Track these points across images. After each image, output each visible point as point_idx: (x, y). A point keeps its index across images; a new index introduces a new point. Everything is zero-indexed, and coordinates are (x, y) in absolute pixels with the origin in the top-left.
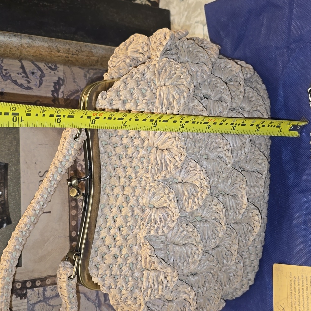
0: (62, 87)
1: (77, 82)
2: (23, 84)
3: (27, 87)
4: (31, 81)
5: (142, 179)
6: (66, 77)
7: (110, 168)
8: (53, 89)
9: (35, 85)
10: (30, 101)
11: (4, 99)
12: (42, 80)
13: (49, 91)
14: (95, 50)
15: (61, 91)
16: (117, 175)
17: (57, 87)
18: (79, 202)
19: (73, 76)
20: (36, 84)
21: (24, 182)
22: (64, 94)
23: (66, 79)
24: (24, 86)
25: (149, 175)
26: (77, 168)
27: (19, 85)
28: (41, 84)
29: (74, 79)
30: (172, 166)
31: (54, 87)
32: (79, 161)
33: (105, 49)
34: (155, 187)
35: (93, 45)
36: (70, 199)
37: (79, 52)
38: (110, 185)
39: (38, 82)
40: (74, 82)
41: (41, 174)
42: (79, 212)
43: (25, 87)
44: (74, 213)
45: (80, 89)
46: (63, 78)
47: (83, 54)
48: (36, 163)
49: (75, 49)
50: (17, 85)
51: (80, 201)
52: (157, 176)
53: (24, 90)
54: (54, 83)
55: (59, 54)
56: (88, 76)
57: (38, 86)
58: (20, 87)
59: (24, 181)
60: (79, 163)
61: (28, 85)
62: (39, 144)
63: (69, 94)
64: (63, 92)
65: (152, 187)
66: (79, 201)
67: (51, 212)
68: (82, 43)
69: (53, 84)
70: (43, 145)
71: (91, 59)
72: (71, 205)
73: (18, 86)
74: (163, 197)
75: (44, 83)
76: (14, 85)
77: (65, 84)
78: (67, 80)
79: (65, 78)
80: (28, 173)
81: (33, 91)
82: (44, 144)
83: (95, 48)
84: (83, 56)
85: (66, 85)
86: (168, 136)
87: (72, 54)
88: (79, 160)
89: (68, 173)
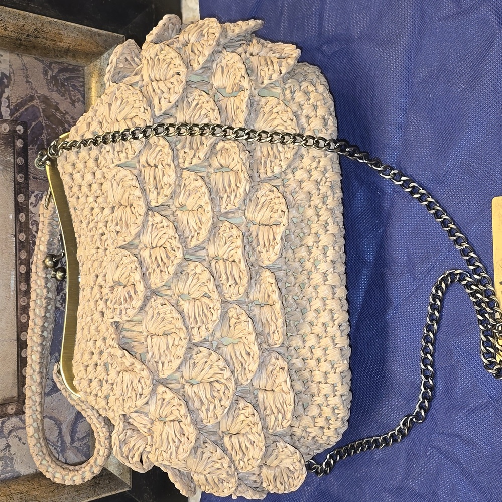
0: (7, 90)
1: (30, 82)
6: (13, 73)
14: (65, 32)
15: (5, 95)
19: (25, 72)
22: (10, 102)
23: (14, 76)
26: (31, 227)
29: (27, 77)
33: (80, 31)
35: (62, 22)
37: (38, 32)
40: (27, 82)
45: (36, 95)
46: (8, 75)
47: (45, 37)
49: (33, 26)
55: (6, 32)
56: (50, 73)
60: (34, 219)
63: (18, 102)
64: (8, 98)
68: (45, 17)
71: (57, 45)
72: (20, 289)
77: (12, 84)
78: (15, 78)
79: (12, 75)
83: (66, 27)
84: (44, 40)
85: (13, 87)
87: (28, 36)
89: (15, 236)
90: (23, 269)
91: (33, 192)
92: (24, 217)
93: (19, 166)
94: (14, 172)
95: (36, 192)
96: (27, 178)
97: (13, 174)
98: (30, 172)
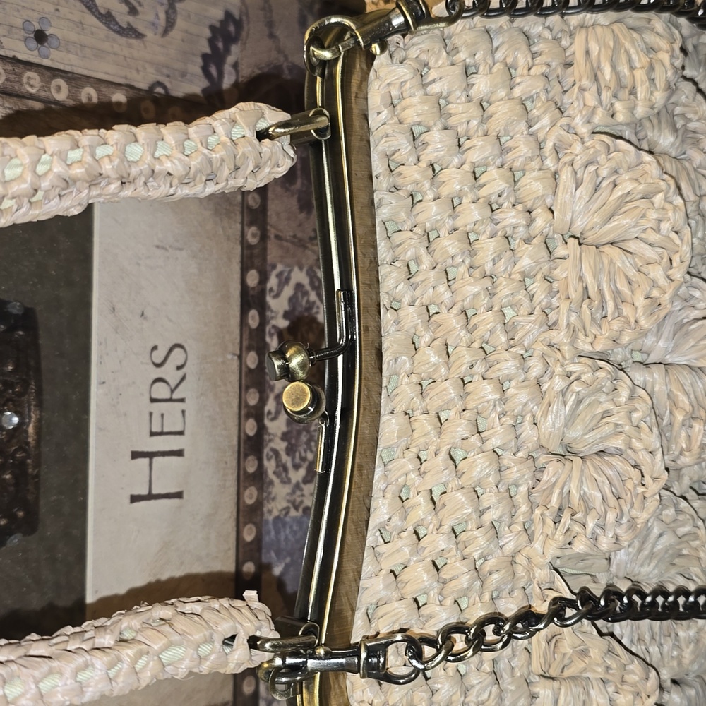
0: (235, 49)
1: (277, 37)
2: (113, 13)
3: (124, 26)
4: (139, 8)
5: (529, 353)
6: (247, 15)
7: (411, 316)
8: (207, 50)
9: (154, 24)
10: (132, 84)
11: (47, 57)
12: (175, 12)
13: (193, 54)
15: (230, 59)
16: (436, 343)
17: (220, 45)
18: (269, 459)
19: (268, 14)
20: (157, 21)
21: (104, 383)
22: (240, 74)
23: (249, 22)
24: (117, 23)
25: (560, 337)
26: (268, 339)
27: (100, 14)
28: (170, 24)
29: (270, 25)
30: (640, 301)
31: (211, 42)
32: (272, 318)
34: (584, 378)
36: (242, 450)
38: (414, 378)
39: (162, 16)
40: (272, 36)
41: (158, 356)
42: (265, 495)
43: (120, 27)
44: (251, 498)
45: (285, 64)
46: (237, 17)
48: (143, 314)
50: (93, 13)
51: (271, 457)
52: (590, 339)
53: (117, 36)
54: (212, 28)
57: (161, 30)
58: (105, 23)
59: (102, 380)
61: (131, 19)
62: (158, 247)
64: (235, 66)
65: (572, 378)
66: (268, 454)
67: (185, 495)
69: (208, 33)
70: (170, 250)
72: (245, 470)
73: (98, 18)
74: (606, 414)
75: (180, 23)
76: (83, 12)
77: (244, 37)
78: (251, 26)
79: (244, 18)
80: (116, 350)
81: (145, 47)
82: (171, 247)
85: (245, 43)
86: (626, 191)
88: (273, 314)
89: (240, 357)
90: (250, 427)
91: (274, 267)
92: (257, 317)
93: (250, 209)
94: (242, 223)
95: (280, 267)
96: (264, 237)
97: (239, 226)
98: (271, 225)
